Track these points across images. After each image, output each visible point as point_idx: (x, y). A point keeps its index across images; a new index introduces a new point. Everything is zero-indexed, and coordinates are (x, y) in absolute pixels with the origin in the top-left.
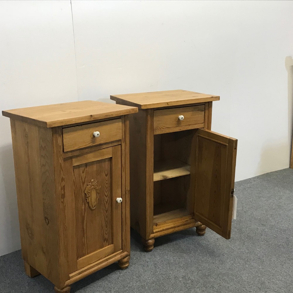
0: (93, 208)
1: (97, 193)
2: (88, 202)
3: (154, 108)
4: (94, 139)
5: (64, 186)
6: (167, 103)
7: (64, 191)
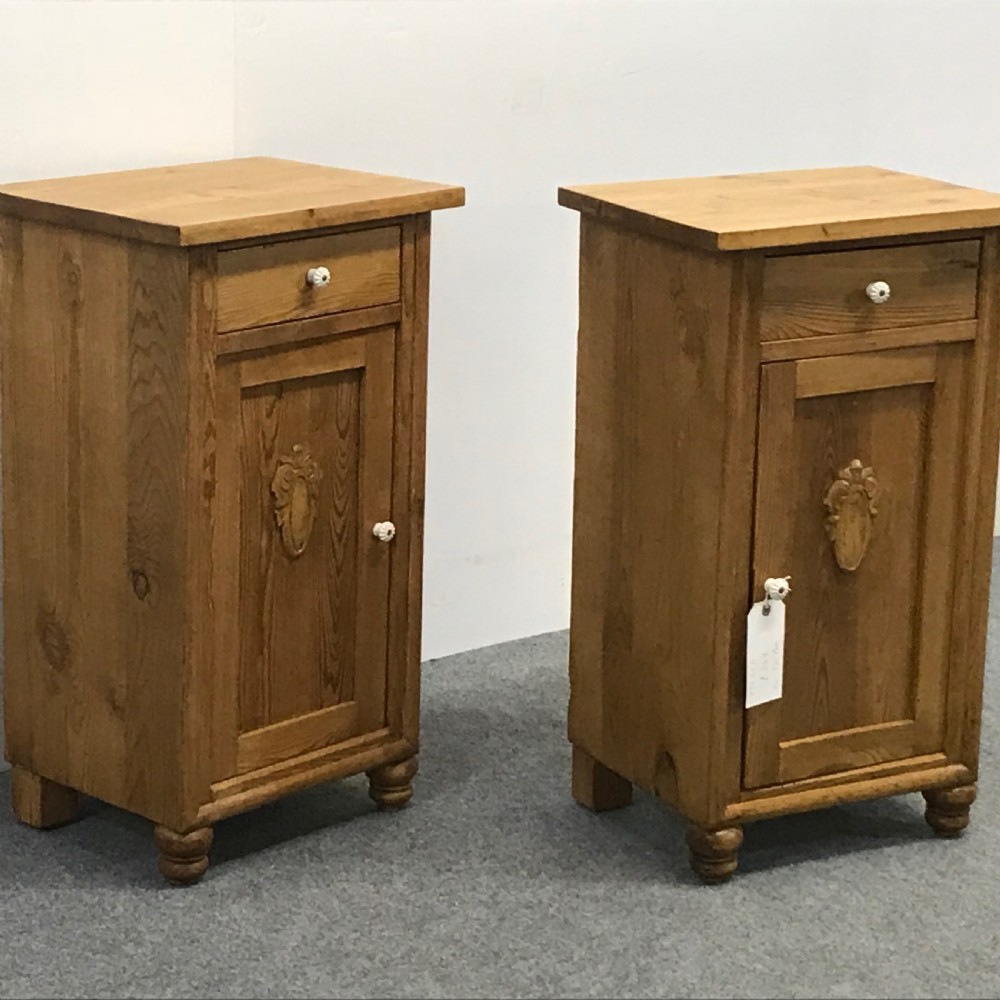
0: (296, 553)
1: (311, 496)
2: (281, 527)
3: (765, 249)
4: (308, 294)
5: (213, 456)
6: (824, 228)
7: (213, 471)
